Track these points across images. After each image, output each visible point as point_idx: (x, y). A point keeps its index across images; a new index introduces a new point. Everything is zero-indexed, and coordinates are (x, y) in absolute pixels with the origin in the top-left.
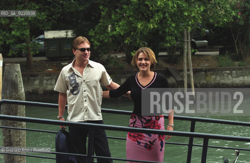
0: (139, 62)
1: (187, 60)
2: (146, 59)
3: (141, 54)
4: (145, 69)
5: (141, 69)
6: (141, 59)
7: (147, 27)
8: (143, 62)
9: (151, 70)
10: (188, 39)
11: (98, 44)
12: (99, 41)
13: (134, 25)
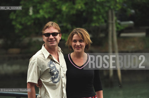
0: (73, 44)
1: (113, 42)
2: (80, 41)
3: (75, 35)
4: (80, 51)
5: (76, 50)
6: (75, 41)
7: (73, 8)
8: (78, 44)
9: (85, 52)
10: (112, 20)
11: (20, 27)
12: (21, 24)
13: (58, 7)
